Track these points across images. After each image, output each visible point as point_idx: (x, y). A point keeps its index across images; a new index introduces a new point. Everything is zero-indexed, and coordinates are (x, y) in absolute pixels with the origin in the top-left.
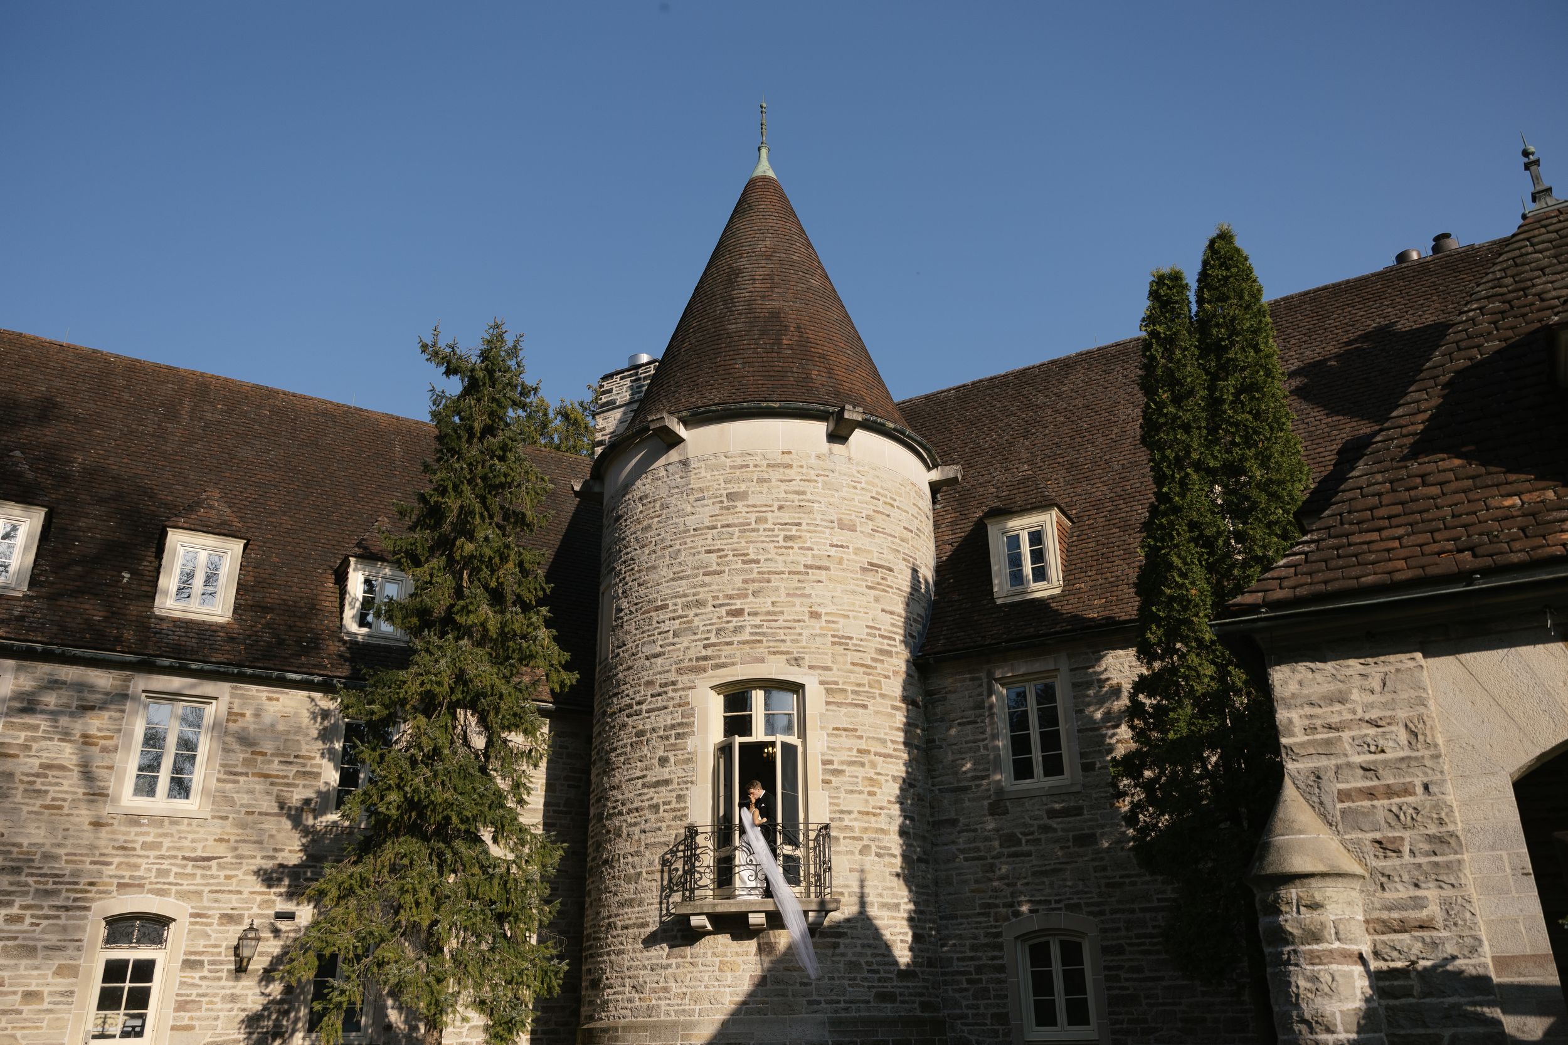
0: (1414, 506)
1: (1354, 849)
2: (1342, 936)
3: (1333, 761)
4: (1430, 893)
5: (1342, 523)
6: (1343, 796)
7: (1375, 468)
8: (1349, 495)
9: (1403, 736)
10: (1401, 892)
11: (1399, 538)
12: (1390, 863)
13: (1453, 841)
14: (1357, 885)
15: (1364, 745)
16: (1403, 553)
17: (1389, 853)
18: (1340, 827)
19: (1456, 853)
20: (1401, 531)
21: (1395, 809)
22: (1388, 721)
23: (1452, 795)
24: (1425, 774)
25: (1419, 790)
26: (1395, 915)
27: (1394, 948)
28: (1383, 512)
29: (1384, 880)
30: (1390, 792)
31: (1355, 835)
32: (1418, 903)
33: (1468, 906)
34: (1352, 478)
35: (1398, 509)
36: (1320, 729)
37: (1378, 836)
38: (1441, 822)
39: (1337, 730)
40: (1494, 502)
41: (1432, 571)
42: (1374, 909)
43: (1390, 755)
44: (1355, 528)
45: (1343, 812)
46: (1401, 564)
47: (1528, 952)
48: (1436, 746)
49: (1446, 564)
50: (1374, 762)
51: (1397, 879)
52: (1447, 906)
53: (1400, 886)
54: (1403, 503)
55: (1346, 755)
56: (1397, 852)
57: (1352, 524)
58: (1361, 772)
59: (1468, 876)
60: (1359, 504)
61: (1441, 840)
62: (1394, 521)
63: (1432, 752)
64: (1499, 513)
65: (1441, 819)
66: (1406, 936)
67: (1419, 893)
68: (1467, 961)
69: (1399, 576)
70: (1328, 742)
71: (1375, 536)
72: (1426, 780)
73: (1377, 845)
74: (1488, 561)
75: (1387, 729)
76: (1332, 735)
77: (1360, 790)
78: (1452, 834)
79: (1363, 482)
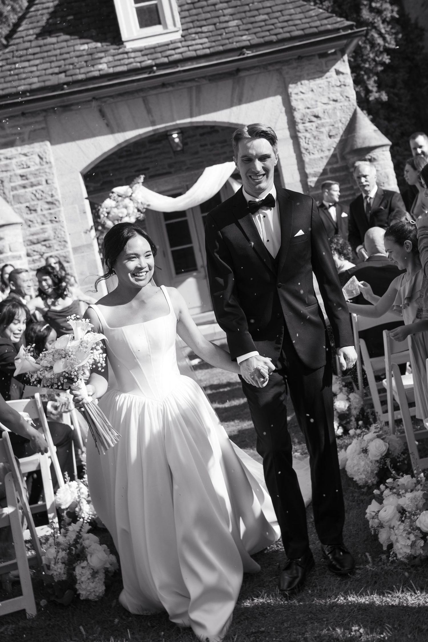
0: (45, 48)
1: (19, 212)
2: (12, 249)
3: (9, 174)
4: (49, 226)
5: (13, 57)
6: (14, 189)
7: (31, 26)
8: (17, 41)
9: (38, 160)
10: (37, 228)
11: (37, 65)
12: (32, 216)
13: (57, 203)
14: (19, 226)
15: (21, 166)
16: (38, 73)
17: (32, 212)
18: (13, 203)
19: (58, 207)
20: (37, 62)
21: (34, 192)
22: (31, 153)
23: (57, 183)
24: (46, 175)
25: (44, 182)
26: (35, 237)
27: (34, 251)
28: (30, 51)
29: (30, 223)
30: (32, 185)
31: (19, 206)
32: (44, 231)
33: (62, 229)
34: (20, 31)
35: (38, 50)
36: (3, 159)
37: (28, 204)
38: (52, 196)
39: (10, 159)
40: (77, 48)
41: (48, 83)
42: (27, 236)
43: (32, 169)
44: (18, 59)
45: (14, 196)
46: (35, 80)
47: (85, 243)
48: (50, 163)
49: (54, 80)
50: (26, 172)
51: (35, 222)
52: (55, 230)
53: (37, 225)
54: (40, 46)
55: (14, 170)
56: (35, 210)
57: (17, 57)
58: (19, 178)
59: (63, 217)
60: (22, 46)
61: (52, 203)
62: (36, 56)
63: (49, 165)
64: (78, 53)
65: (52, 195)
66: (39, 246)
67: (44, 226)
68: (63, 251)
69: (34, 86)
70: (6, 165)
71: (26, 64)
72: (47, 178)
73: (27, 209)
74: (70, 79)
75: (31, 157)
76: (8, 161)
77: (20, 186)
78: (57, 200)
79: (24, 34)
